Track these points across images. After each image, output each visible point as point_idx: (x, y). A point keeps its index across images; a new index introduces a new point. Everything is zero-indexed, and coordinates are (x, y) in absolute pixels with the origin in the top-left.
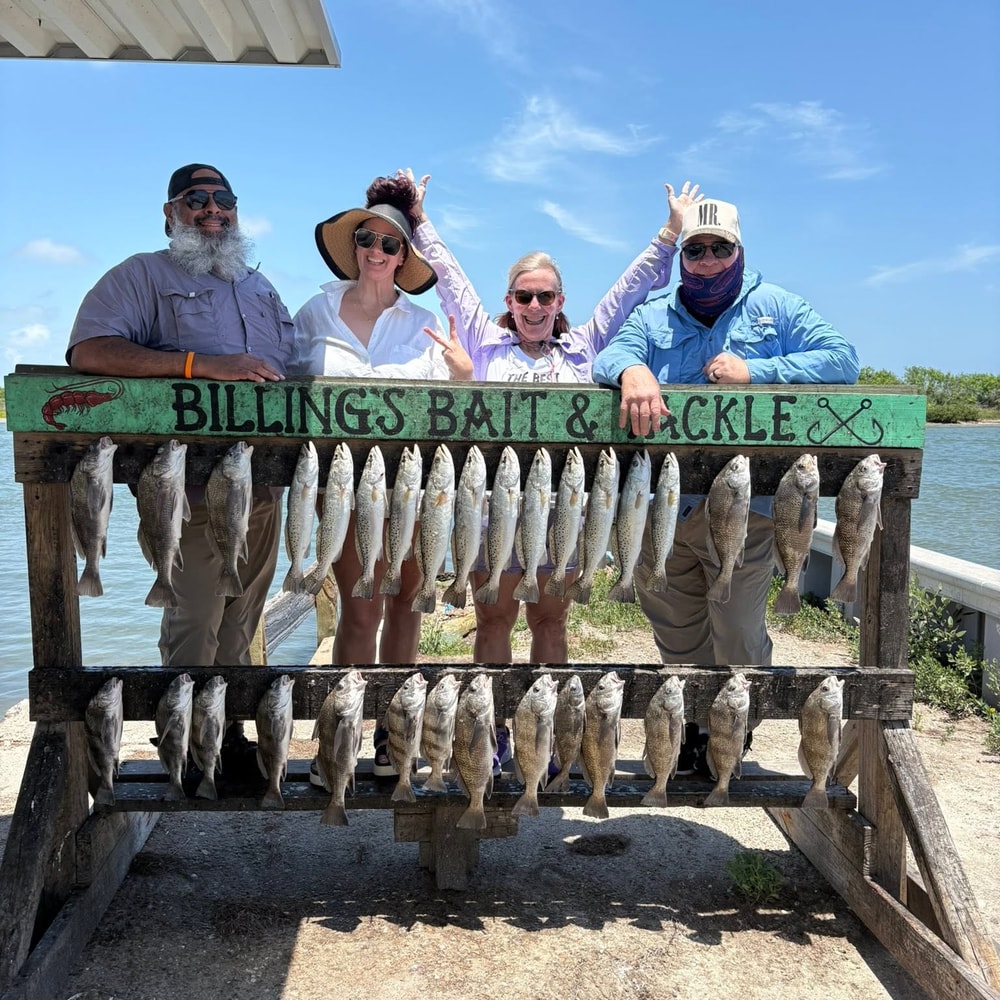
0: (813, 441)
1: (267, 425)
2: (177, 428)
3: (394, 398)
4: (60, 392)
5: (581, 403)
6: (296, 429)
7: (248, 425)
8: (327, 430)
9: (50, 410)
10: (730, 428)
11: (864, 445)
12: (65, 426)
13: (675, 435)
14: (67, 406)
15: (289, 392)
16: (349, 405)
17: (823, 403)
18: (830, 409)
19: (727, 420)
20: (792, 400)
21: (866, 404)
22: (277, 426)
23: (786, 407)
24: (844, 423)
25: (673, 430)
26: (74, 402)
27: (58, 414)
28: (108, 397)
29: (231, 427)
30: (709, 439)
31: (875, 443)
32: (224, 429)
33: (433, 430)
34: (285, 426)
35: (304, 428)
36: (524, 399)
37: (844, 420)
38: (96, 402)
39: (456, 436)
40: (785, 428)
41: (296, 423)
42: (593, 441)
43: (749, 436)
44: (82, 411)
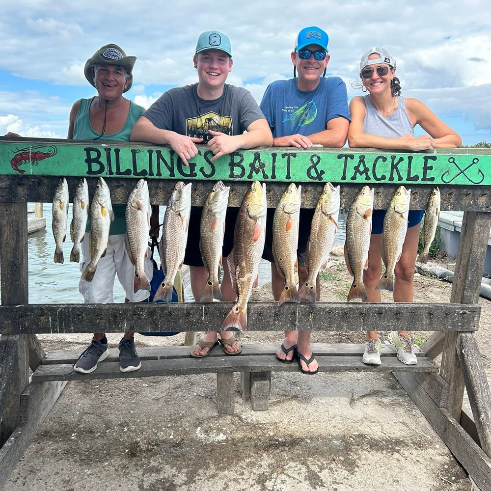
0: (444, 182)
1: (138, 171)
2: (88, 173)
4: (21, 152)
5: (315, 159)
6: (155, 175)
7: (128, 172)
8: (172, 174)
9: (15, 162)
10: (399, 176)
11: (473, 184)
12: (24, 171)
13: (368, 178)
14: (25, 160)
15: (150, 152)
17: (451, 160)
18: (454, 163)
19: (397, 170)
20: (434, 158)
21: (475, 161)
22: (144, 172)
23: (430, 163)
24: (462, 172)
25: (367, 175)
26: (29, 158)
27: (20, 164)
28: (48, 155)
29: (118, 172)
30: (387, 181)
31: (479, 183)
32: (115, 173)
33: (232, 175)
34: (148, 172)
35: (159, 174)
36: (283, 158)
37: (462, 170)
38: (41, 158)
39: (245, 178)
40: (429, 174)
41: (155, 171)
42: (322, 181)
43: (409, 179)
44: (33, 163)
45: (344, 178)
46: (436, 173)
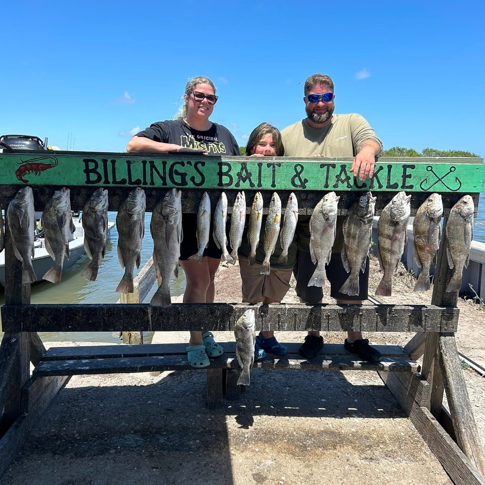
0: (423, 189)
1: (133, 181)
2: (86, 182)
3: (199, 166)
4: (25, 164)
5: (299, 169)
6: (149, 183)
7: (124, 181)
8: (165, 183)
9: (20, 173)
10: (378, 182)
11: (451, 191)
12: (28, 181)
13: (349, 186)
14: (29, 171)
15: (144, 163)
16: (176, 170)
17: (429, 169)
18: (433, 172)
19: (377, 178)
20: (413, 167)
21: (452, 169)
22: (138, 182)
23: (409, 171)
24: (440, 180)
25: (348, 184)
26: (32, 169)
27: (24, 175)
28: (49, 166)
29: (114, 182)
30: (368, 189)
31: (456, 190)
32: (111, 183)
33: (220, 184)
34: (142, 181)
35: (152, 183)
36: (268, 167)
37: (440, 178)
38: (44, 169)
39: (233, 187)
40: (408, 182)
41: (148, 180)
42: (305, 189)
43: (389, 186)
44: (36, 174)
45: (327, 186)
46: (415, 180)
